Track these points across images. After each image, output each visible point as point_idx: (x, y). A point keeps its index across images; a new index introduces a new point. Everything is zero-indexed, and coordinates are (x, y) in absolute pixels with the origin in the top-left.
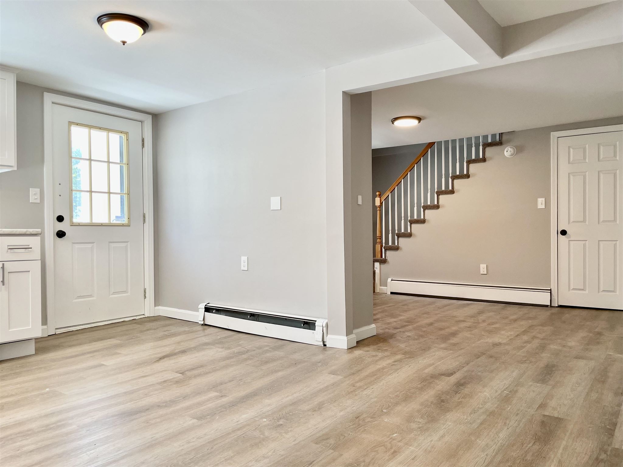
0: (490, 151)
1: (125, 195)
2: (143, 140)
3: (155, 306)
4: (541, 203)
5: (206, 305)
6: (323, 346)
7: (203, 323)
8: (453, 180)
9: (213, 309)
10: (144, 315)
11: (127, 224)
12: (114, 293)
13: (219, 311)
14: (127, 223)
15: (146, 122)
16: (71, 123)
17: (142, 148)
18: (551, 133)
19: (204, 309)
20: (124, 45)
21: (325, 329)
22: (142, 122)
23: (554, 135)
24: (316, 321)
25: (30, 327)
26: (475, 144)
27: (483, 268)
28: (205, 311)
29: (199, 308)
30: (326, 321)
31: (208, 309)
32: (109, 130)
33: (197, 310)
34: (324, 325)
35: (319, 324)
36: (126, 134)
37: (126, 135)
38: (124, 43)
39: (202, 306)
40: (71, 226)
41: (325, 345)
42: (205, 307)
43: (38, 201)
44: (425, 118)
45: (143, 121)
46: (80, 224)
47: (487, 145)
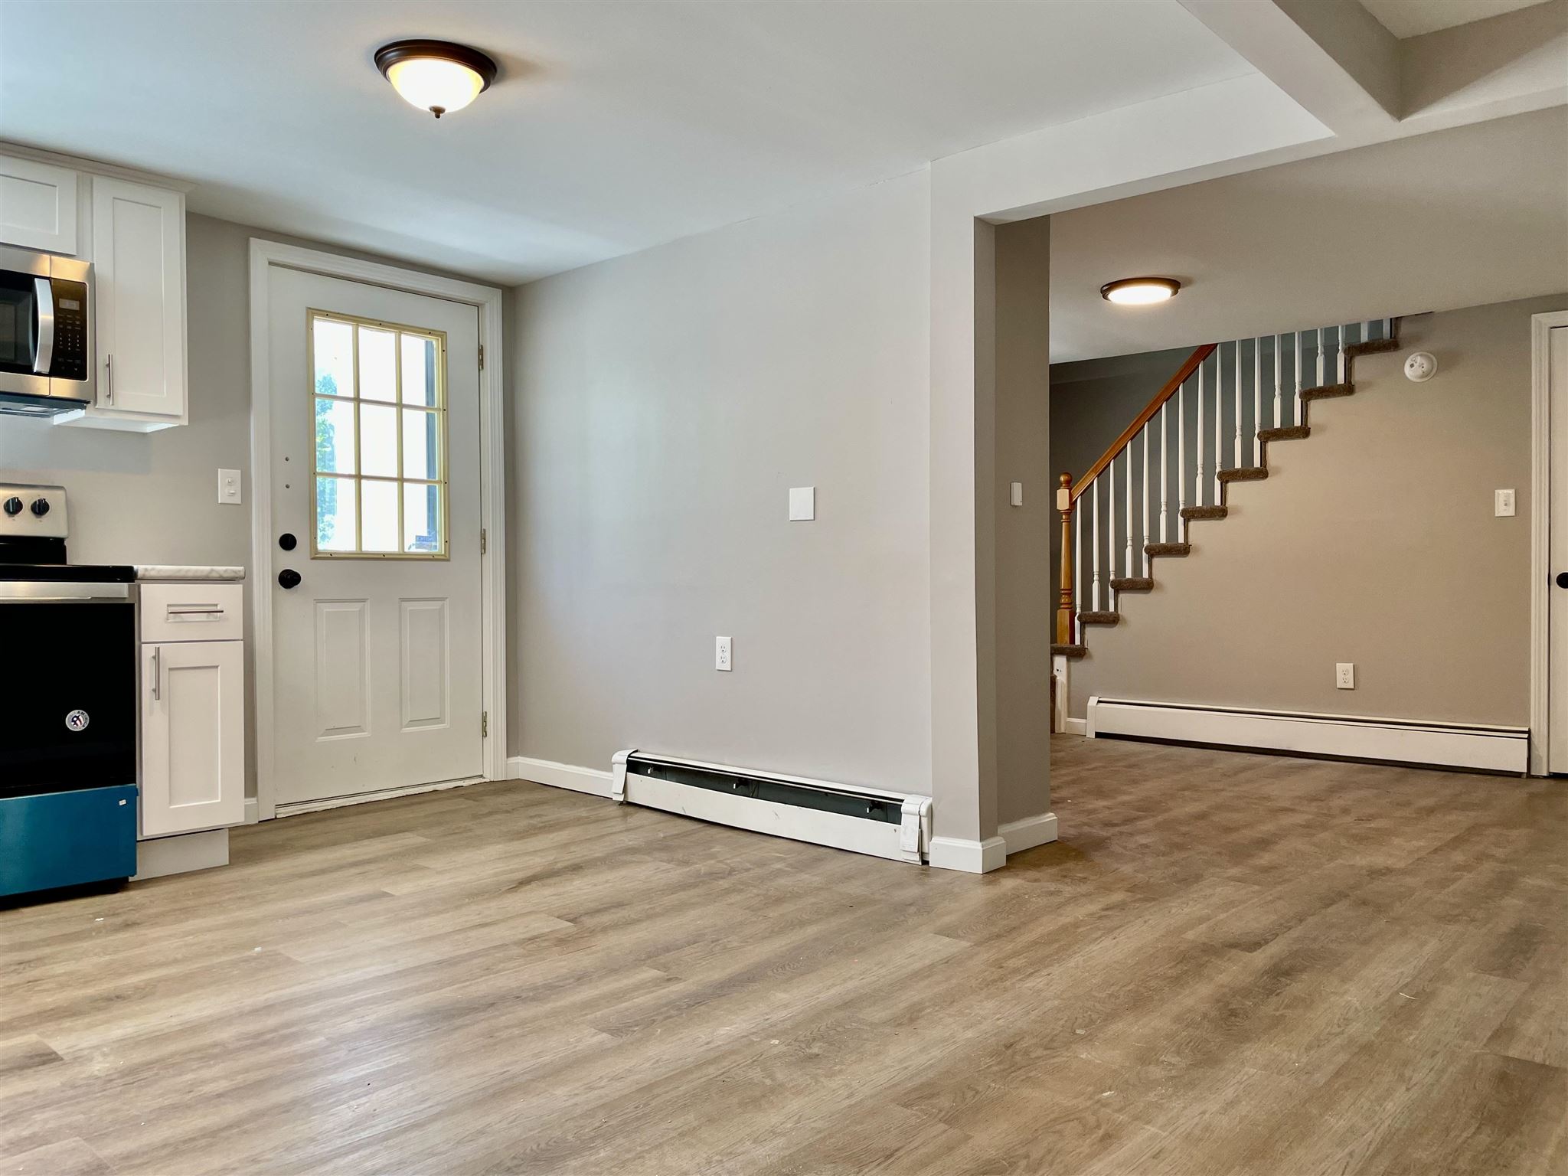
0: (1364, 366)
1: (437, 486)
2: (481, 351)
3: (508, 756)
4: (1504, 502)
5: (629, 756)
6: (920, 864)
7: (622, 800)
8: (1266, 442)
9: (648, 766)
10: (481, 776)
11: (442, 555)
12: (414, 722)
13: (662, 770)
14: (443, 553)
15: (487, 306)
16: (313, 312)
17: (479, 370)
18: (1533, 315)
19: (626, 766)
20: (438, 117)
21: (924, 821)
22: (478, 306)
23: (1541, 321)
24: (902, 801)
25: (219, 800)
26: (1325, 347)
27: (1344, 673)
28: (628, 770)
29: (613, 760)
30: (929, 801)
31: (635, 766)
32: (400, 328)
33: (608, 767)
34: (924, 811)
35: (913, 806)
36: (441, 336)
37: (440, 339)
38: (438, 111)
39: (621, 757)
40: (312, 559)
41: (925, 863)
42: (628, 761)
43: (237, 500)
44: (1189, 282)
45: (482, 304)
46: (333, 556)
47: (1355, 350)
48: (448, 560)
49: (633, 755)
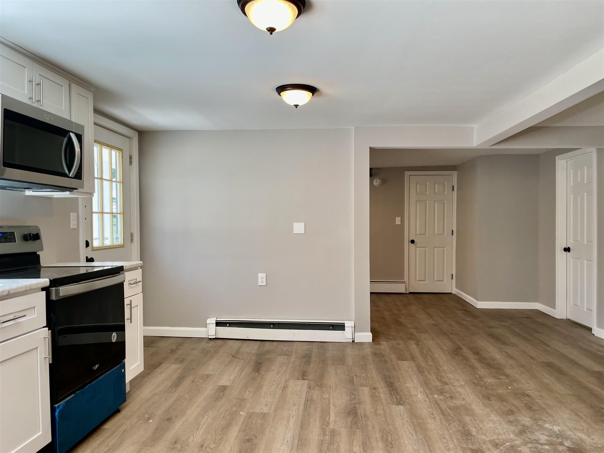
1: (119, 215)
2: (131, 158)
4: (398, 221)
5: (216, 321)
7: (214, 338)
9: (227, 323)
11: (122, 245)
13: (232, 324)
14: (122, 244)
15: (134, 139)
16: (94, 141)
17: (130, 165)
19: (215, 324)
20: (296, 108)
21: (353, 329)
22: (130, 138)
23: (407, 173)
24: (344, 323)
28: (216, 326)
29: (207, 323)
30: (354, 322)
31: (218, 324)
32: (111, 147)
33: (205, 326)
34: (353, 325)
35: (349, 325)
37: (121, 152)
38: (296, 106)
39: (212, 321)
40: (93, 251)
41: (353, 341)
42: (216, 322)
43: (76, 227)
46: (98, 248)
48: (124, 247)
49: (217, 320)
